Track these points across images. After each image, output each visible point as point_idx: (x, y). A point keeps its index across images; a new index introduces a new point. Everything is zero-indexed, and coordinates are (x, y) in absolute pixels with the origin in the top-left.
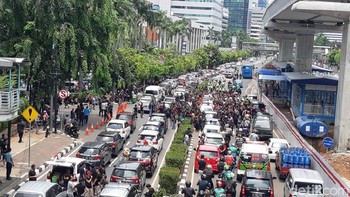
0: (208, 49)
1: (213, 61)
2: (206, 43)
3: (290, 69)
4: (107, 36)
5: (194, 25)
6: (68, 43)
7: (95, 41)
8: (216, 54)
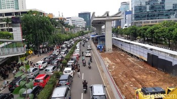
0: (81, 32)
1: (82, 34)
2: (81, 30)
3: (97, 34)
4: (51, 31)
5: (77, 26)
6: (41, 34)
7: (48, 33)
8: (83, 32)
